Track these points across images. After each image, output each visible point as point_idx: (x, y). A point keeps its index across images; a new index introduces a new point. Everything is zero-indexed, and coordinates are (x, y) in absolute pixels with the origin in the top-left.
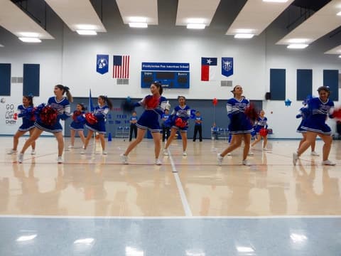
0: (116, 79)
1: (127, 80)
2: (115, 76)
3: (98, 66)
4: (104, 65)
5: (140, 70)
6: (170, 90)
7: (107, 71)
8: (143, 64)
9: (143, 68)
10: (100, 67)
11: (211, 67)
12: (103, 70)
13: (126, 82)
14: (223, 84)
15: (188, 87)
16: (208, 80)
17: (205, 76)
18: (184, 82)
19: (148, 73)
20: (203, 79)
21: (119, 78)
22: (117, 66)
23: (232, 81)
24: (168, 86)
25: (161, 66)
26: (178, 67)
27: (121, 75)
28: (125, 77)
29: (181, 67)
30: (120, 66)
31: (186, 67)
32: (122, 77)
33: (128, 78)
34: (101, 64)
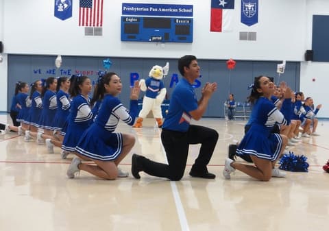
0: (83, 28)
1: (100, 30)
2: (82, 22)
3: (56, 8)
4: (66, 6)
5: (120, 15)
6: (163, 45)
7: (71, 16)
8: (124, 5)
9: (124, 12)
10: (60, 9)
11: (225, 12)
12: (64, 15)
13: (98, 32)
15: (191, 41)
16: (220, 30)
17: (216, 25)
18: (184, 33)
19: (132, 18)
20: (212, 30)
21: (89, 26)
22: (86, 9)
23: (256, 33)
24: (161, 38)
25: (151, 9)
26: (176, 10)
27: (91, 21)
28: (98, 25)
29: (180, 10)
30: (89, 9)
31: (187, 11)
32: (92, 25)
33: (101, 25)
34: (61, 5)
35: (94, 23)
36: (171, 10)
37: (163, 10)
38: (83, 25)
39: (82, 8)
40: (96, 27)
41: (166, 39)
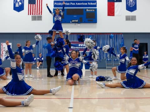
0: (30, 16)
1: (41, 17)
2: (30, 13)
3: (15, 5)
4: (20, 3)
5: (53, 7)
6: (79, 25)
7: (23, 9)
8: (55, 2)
9: (55, 6)
10: (17, 6)
12: (19, 9)
13: (40, 18)
14: (128, 18)
15: (96, 22)
16: (113, 15)
17: (111, 12)
18: (92, 18)
20: (109, 15)
21: (34, 15)
22: (32, 5)
23: (135, 16)
24: (77, 21)
25: (71, 3)
26: (87, 4)
27: (35, 12)
28: (39, 14)
29: (89, 4)
30: (34, 5)
31: (93, 4)
32: (36, 14)
33: (41, 14)
34: (17, 3)
35: (37, 13)
36: (83, 4)
37: (79, 4)
38: (31, 14)
39: (30, 5)
40: (38, 15)
41: (81, 21)
